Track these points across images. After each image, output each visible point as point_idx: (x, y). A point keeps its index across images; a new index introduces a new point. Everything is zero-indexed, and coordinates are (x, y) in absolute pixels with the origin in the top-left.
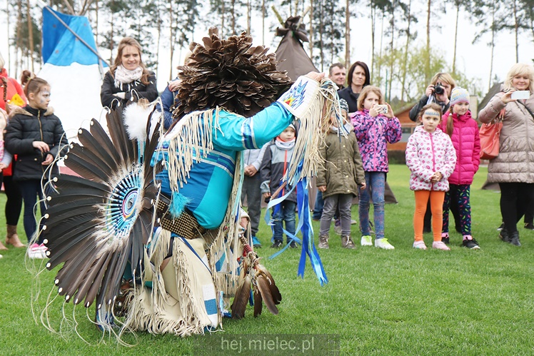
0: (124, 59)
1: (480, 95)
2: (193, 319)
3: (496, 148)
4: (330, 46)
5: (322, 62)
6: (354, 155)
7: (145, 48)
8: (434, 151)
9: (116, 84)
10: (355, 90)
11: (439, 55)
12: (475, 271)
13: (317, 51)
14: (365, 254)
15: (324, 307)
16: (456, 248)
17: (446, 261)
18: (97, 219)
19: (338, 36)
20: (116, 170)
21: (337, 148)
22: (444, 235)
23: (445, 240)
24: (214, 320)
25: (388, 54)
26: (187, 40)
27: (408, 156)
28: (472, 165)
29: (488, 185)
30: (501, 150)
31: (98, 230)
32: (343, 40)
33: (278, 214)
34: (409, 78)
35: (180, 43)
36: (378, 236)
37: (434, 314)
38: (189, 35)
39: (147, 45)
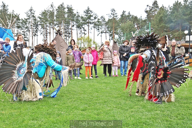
0: (19, 39)
1: (99, 46)
2: (36, 97)
3: (102, 57)
4: (68, 36)
5: (66, 40)
6: (73, 59)
7: (26, 36)
8: (89, 58)
9: (17, 45)
10: (72, 46)
11: (91, 38)
12: (98, 83)
13: (65, 37)
14: (75, 81)
15: (66, 92)
16: (94, 78)
17: (92, 81)
18: (13, 74)
19: (70, 34)
20: (19, 63)
21: (70, 58)
22: (92, 75)
23: (92, 77)
24: (41, 97)
25: (81, 38)
26: (36, 35)
27: (84, 59)
28: (96, 61)
29: (101, 65)
30: (103, 58)
31: (13, 76)
32: (71, 35)
33: (57, 73)
34: (85, 43)
35: (34, 35)
36: (78, 77)
37: (89, 92)
38: (36, 34)
39: (27, 36)
